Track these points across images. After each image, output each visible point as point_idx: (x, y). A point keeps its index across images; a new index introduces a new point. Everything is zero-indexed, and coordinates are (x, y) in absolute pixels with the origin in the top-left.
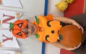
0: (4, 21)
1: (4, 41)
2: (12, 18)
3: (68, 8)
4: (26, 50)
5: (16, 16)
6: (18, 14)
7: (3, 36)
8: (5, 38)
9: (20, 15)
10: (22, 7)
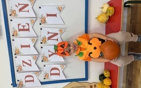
0: (49, 38)
1: (50, 56)
2: (56, 34)
3: (109, 20)
4: (70, 63)
5: (59, 32)
6: (61, 31)
7: (49, 51)
8: (50, 53)
9: (63, 31)
10: (63, 24)
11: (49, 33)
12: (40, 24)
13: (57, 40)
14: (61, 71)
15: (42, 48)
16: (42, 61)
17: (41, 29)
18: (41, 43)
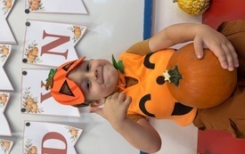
0: (46, 49)
1: (44, 98)
2: (64, 39)
4: (96, 124)
5: (71, 35)
6: (76, 29)
7: (43, 85)
8: (44, 92)
9: (83, 32)
10: (86, 12)
11: (45, 35)
12: (27, 11)
13: (65, 55)
14: (71, 143)
15: (25, 73)
16: (23, 110)
17: (28, 24)
18: (25, 61)
